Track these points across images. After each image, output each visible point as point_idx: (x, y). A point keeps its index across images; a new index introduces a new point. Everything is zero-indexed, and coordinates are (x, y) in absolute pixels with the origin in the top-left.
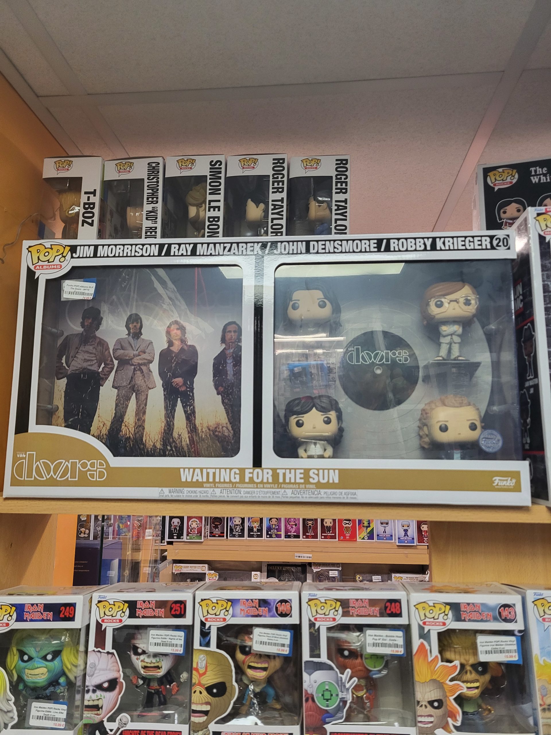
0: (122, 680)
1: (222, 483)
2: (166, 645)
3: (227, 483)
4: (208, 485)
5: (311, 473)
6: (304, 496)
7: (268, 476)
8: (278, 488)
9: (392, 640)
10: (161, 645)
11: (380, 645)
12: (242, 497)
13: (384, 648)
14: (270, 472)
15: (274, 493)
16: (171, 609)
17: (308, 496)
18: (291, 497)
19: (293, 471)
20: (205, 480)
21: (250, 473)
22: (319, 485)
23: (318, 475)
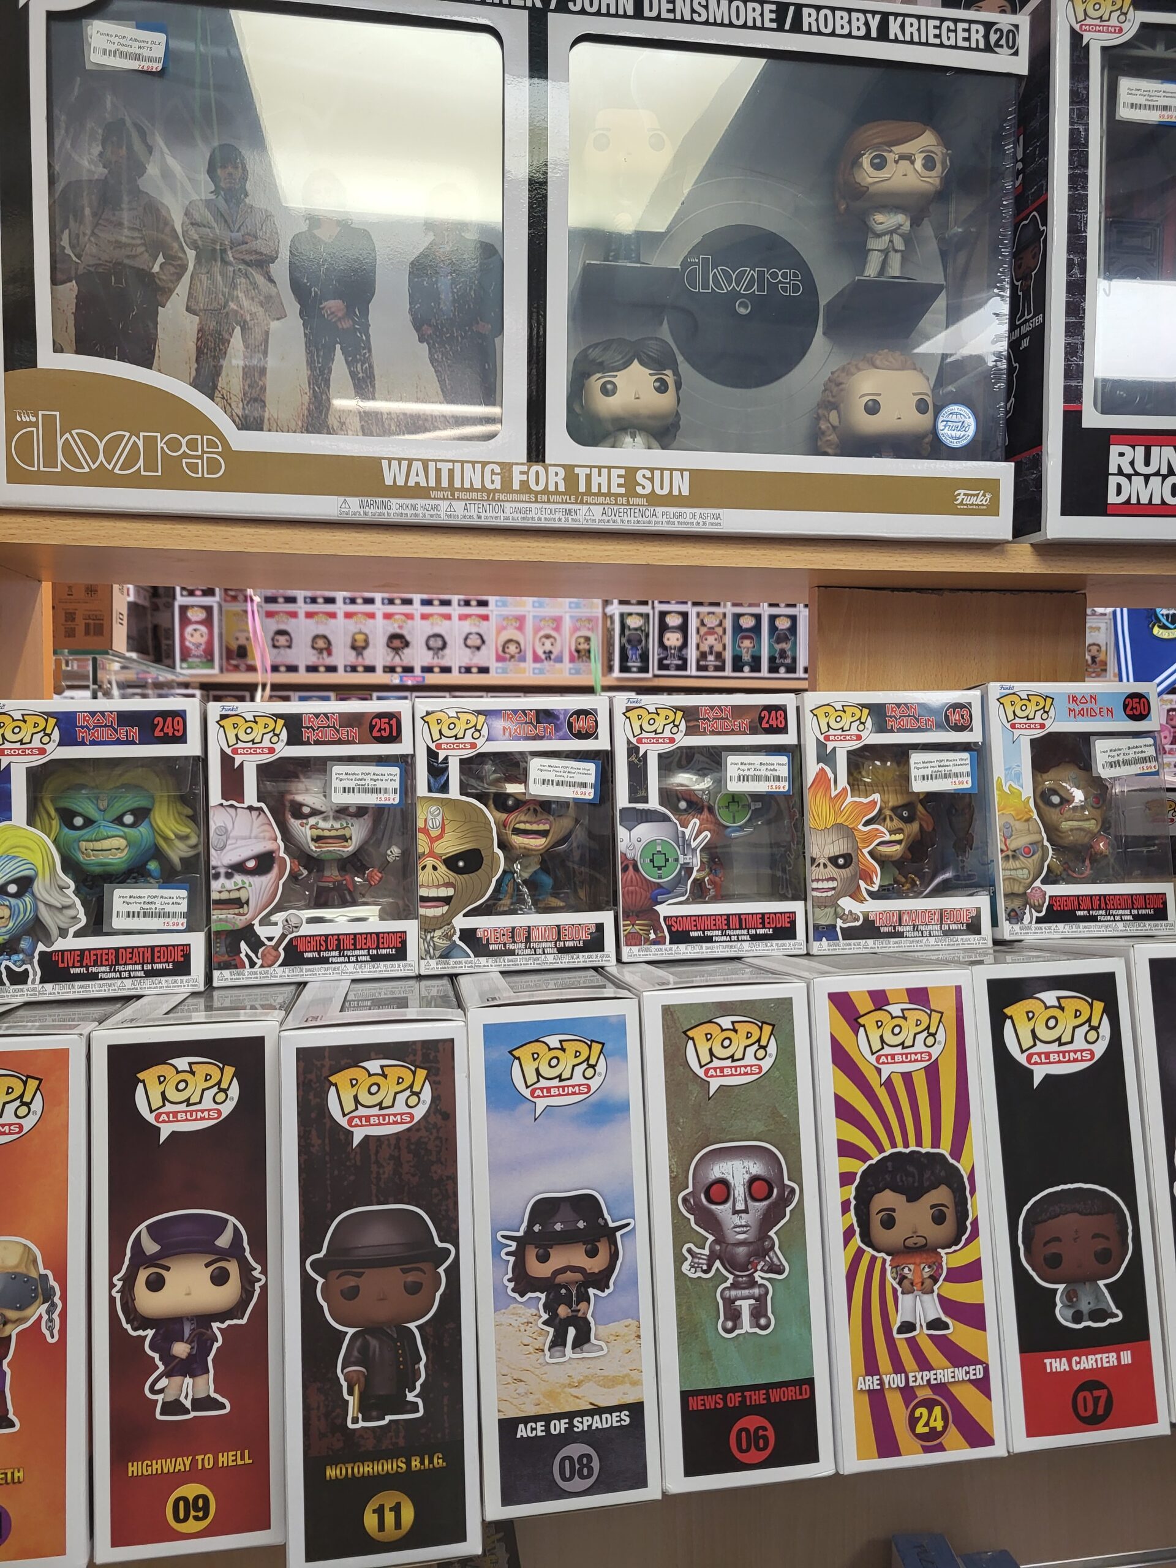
0: (282, 854)
1: (467, 490)
2: (366, 791)
3: (477, 490)
4: (440, 494)
5: (639, 477)
6: (626, 518)
7: (556, 479)
8: (576, 503)
9: (770, 770)
10: (356, 790)
11: (750, 778)
12: (508, 518)
13: (756, 783)
14: (562, 472)
15: (568, 512)
16: (372, 727)
17: (633, 519)
18: (600, 521)
19: (604, 471)
20: (432, 484)
21: (522, 473)
22: (654, 500)
23: (652, 480)
